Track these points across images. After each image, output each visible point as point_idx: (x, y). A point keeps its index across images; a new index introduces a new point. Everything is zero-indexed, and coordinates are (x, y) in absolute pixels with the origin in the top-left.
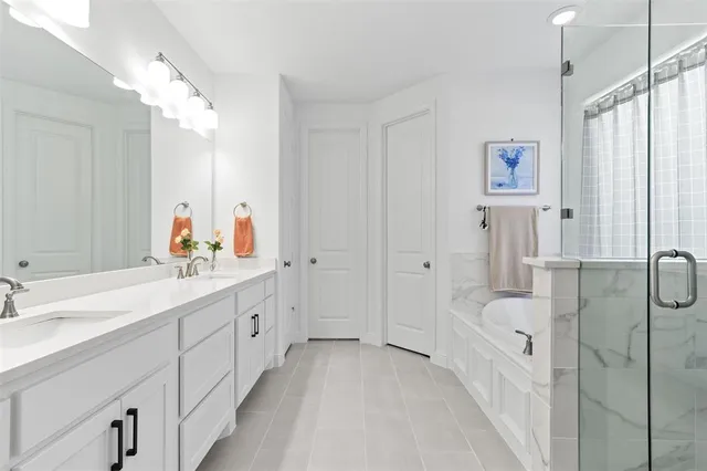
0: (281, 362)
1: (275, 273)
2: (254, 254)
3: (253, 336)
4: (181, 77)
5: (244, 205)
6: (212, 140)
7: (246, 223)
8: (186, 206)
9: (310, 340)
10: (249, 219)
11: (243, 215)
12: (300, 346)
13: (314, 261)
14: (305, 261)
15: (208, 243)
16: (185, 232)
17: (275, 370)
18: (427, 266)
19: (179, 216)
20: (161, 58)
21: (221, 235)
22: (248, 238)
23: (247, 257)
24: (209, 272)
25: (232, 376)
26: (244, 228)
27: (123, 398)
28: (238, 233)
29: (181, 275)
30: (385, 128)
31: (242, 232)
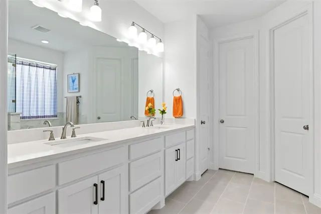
0: (198, 178)
1: (194, 127)
2: (183, 116)
3: (176, 160)
4: (144, 30)
5: (178, 90)
6: (162, 58)
7: (179, 99)
8: (152, 92)
9: (220, 169)
10: (181, 97)
11: (177, 95)
12: (213, 171)
13: (222, 122)
14: (217, 121)
15: (159, 110)
16: (150, 105)
17: (194, 182)
18: (307, 128)
19: (149, 96)
20: (133, 24)
21: (166, 106)
22: (180, 107)
23: (179, 118)
24: (160, 125)
25: (162, 178)
26: (178, 102)
27: (100, 175)
28: (175, 105)
29: (144, 126)
30: (272, 32)
31: (177, 104)
